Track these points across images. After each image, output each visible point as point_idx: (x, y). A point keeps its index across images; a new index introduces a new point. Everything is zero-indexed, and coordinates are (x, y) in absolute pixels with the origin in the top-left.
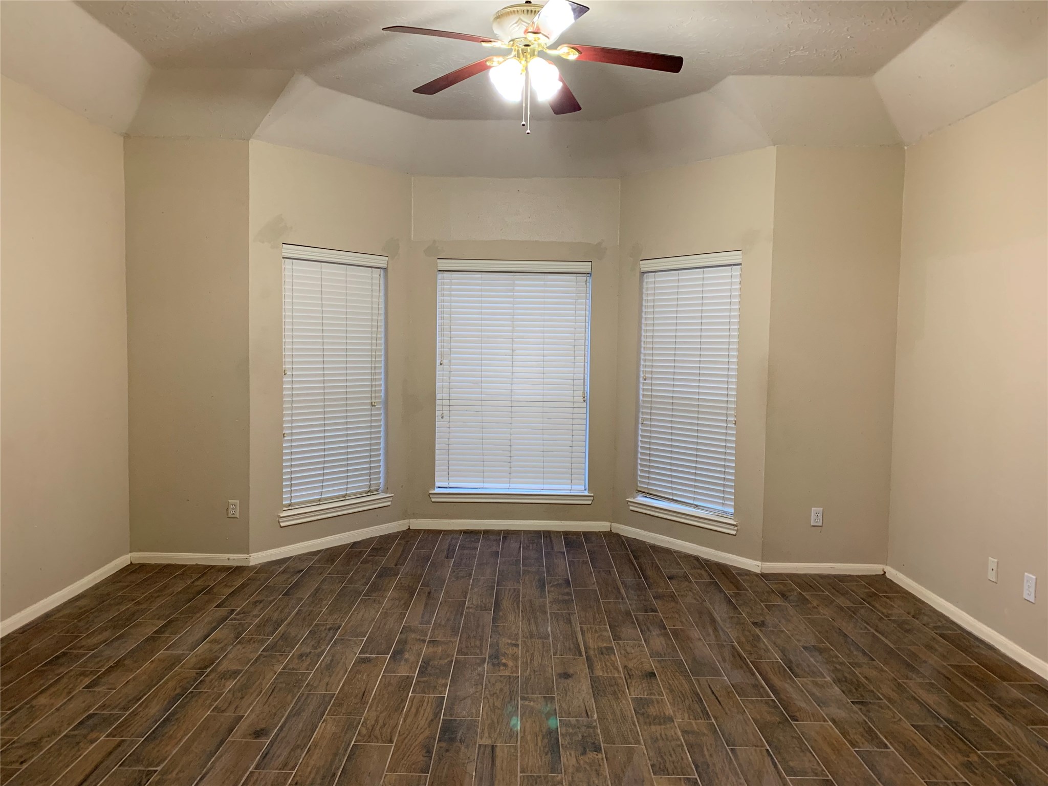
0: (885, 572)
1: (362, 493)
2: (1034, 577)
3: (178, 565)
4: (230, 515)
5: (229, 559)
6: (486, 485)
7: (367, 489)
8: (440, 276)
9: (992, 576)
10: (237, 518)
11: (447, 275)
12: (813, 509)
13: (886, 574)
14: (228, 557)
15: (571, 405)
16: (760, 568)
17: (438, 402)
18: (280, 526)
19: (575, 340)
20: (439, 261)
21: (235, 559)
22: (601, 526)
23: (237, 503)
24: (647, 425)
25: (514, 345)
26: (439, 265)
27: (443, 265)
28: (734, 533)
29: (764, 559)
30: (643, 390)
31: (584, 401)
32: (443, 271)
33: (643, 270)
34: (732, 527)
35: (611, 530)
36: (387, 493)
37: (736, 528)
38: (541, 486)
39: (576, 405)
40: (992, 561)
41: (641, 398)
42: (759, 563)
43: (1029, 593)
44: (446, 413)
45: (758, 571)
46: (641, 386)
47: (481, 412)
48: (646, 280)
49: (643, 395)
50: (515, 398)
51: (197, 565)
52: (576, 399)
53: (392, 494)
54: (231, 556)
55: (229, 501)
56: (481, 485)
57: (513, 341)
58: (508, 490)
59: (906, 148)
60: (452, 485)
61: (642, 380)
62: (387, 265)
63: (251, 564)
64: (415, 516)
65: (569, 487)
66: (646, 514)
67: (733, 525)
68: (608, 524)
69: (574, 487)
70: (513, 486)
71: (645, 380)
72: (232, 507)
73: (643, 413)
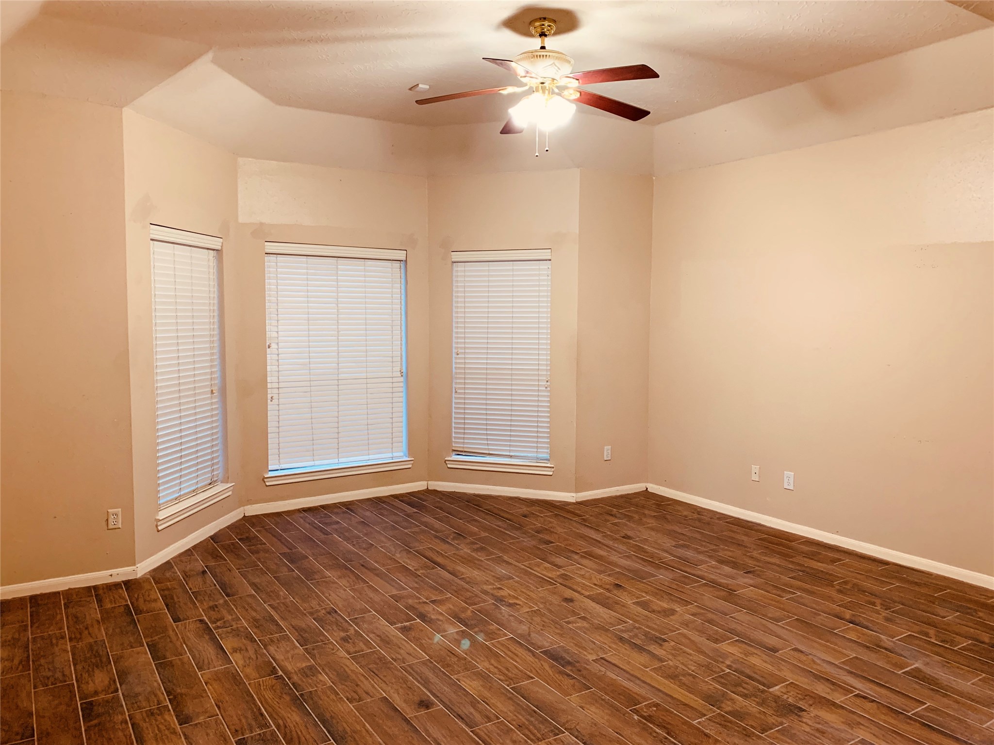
0: (647, 488)
1: (205, 486)
2: (793, 473)
3: (45, 594)
4: (111, 527)
5: (111, 575)
6: (317, 463)
7: (209, 481)
8: (267, 258)
9: (755, 477)
10: (120, 528)
11: (273, 258)
12: (605, 447)
13: (648, 490)
14: (110, 574)
15: (390, 380)
16: (574, 498)
17: (269, 386)
18: (158, 529)
19: (392, 321)
20: (266, 243)
21: (121, 573)
22: (419, 486)
23: (119, 511)
24: (460, 393)
25: (339, 327)
26: (266, 247)
27: (270, 247)
28: (551, 473)
29: (577, 491)
30: (456, 363)
31: (402, 376)
32: (270, 254)
33: (454, 260)
34: (549, 469)
35: (428, 488)
36: (227, 483)
37: (553, 470)
38: (366, 457)
39: (395, 380)
40: (755, 468)
41: (454, 370)
42: (573, 494)
43: (789, 483)
44: (275, 396)
45: (573, 501)
46: (454, 361)
47: (309, 393)
48: (455, 269)
49: (456, 368)
50: (342, 376)
51: (70, 589)
52: (395, 374)
53: (232, 483)
54: (114, 571)
55: (109, 511)
56: (312, 463)
57: (338, 322)
58: (337, 464)
59: (654, 178)
60: (283, 466)
61: (454, 355)
62: (222, 247)
63: (139, 575)
64: (250, 502)
65: (390, 455)
66: (462, 469)
67: (550, 467)
68: (425, 483)
69: (395, 454)
70: (341, 460)
71: (458, 354)
72: (113, 517)
73: (456, 383)
